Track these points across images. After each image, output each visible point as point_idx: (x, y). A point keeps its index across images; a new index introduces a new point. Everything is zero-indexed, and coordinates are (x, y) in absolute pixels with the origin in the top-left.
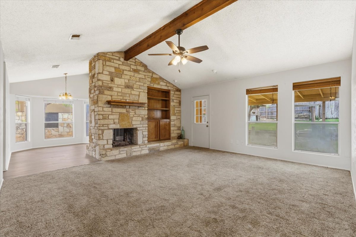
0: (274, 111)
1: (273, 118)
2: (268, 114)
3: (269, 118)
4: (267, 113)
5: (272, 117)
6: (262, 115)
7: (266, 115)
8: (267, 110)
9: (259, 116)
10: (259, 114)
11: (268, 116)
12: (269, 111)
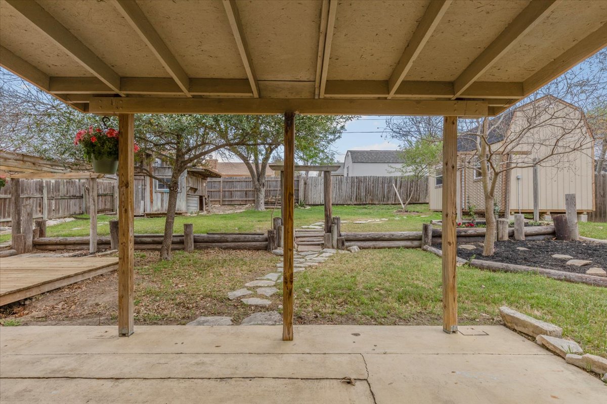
0: (234, 189)
1: (233, 203)
2: (224, 196)
3: (226, 203)
4: (221, 194)
5: (231, 201)
6: (211, 198)
7: (220, 198)
8: (221, 187)
9: (205, 199)
10: (206, 194)
11: (224, 199)
12: (226, 190)
